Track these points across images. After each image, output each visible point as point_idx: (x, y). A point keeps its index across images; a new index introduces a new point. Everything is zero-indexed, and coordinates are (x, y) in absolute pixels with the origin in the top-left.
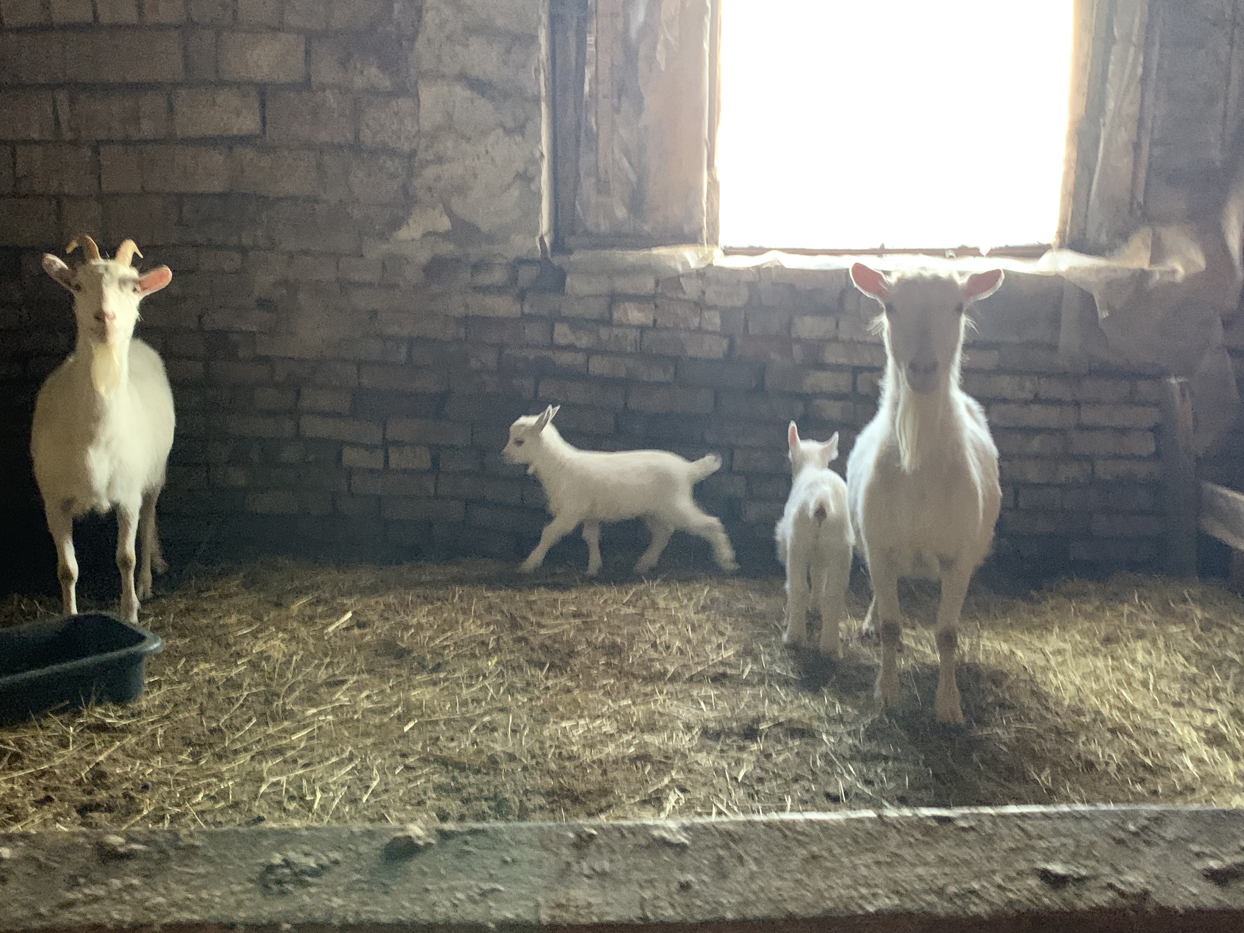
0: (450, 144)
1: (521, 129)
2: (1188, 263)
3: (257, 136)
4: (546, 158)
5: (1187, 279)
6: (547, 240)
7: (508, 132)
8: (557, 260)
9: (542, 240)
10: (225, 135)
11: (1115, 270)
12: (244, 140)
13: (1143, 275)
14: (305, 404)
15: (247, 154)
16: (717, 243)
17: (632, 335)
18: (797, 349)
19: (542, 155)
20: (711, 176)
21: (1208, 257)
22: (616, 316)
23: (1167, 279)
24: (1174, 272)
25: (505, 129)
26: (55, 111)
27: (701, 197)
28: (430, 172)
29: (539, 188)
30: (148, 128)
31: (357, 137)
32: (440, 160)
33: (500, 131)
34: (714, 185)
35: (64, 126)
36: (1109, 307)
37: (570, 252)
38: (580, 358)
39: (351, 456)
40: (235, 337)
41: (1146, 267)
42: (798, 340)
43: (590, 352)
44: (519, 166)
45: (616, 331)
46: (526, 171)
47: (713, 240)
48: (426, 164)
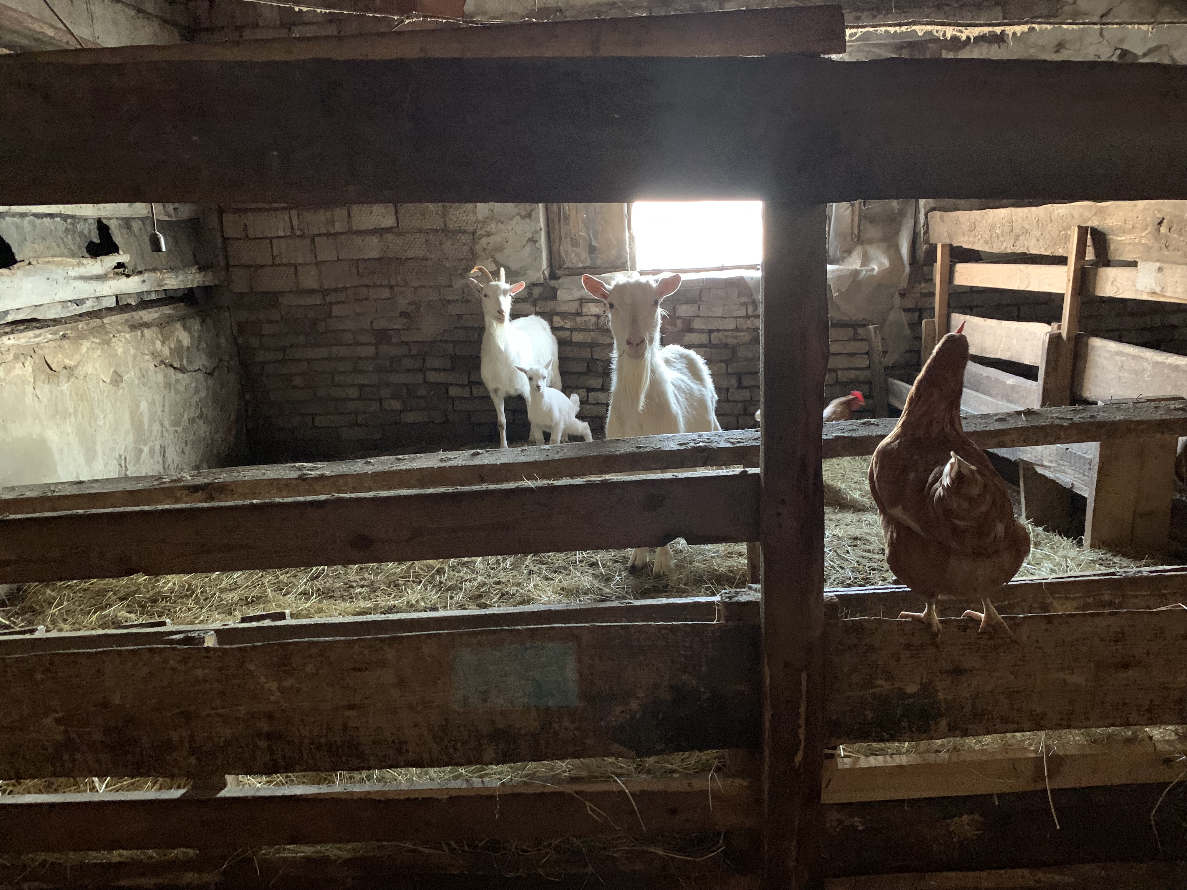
0: (493, 226)
1: (529, 216)
2: (881, 264)
3: (395, 227)
4: (543, 230)
5: (879, 272)
6: (546, 272)
7: (523, 217)
8: (553, 283)
9: (543, 272)
10: (377, 227)
11: (842, 271)
12: (388, 230)
13: (857, 272)
14: (428, 365)
15: (390, 237)
16: (635, 269)
17: (593, 319)
18: (679, 322)
19: (541, 229)
20: (630, 233)
21: (891, 260)
22: (584, 310)
23: (870, 273)
24: (873, 269)
25: (520, 216)
26: (291, 222)
27: (625, 244)
28: (484, 241)
29: (541, 246)
30: (338, 227)
31: (445, 225)
32: (489, 235)
33: (518, 217)
34: (632, 238)
35: (296, 227)
36: (839, 291)
37: (559, 278)
38: (568, 333)
39: (453, 392)
40: (390, 332)
41: (858, 268)
42: (679, 317)
43: (572, 330)
44: (529, 235)
45: (585, 318)
46: (533, 237)
47: (633, 268)
48: (482, 236)
